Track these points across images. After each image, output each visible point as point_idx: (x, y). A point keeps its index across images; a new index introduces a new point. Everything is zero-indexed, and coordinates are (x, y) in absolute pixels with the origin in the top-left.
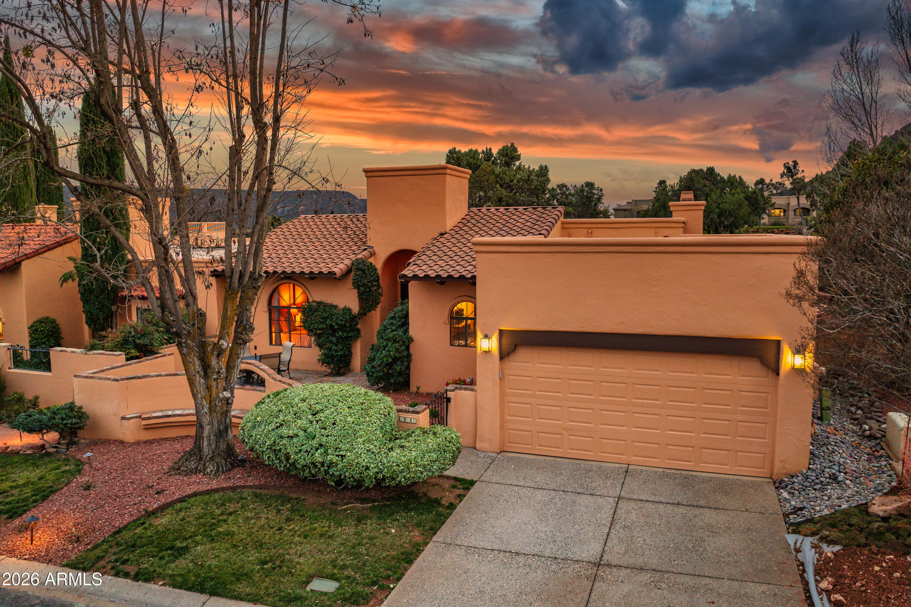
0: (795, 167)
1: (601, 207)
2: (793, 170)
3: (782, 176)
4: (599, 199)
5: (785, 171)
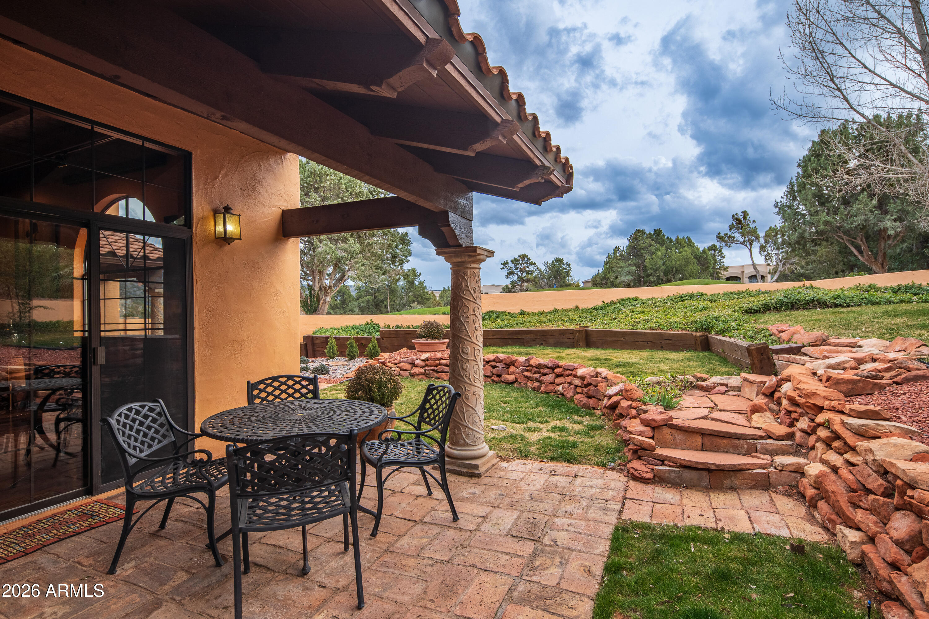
0: (745, 218)
1: (569, 280)
2: (743, 221)
3: (730, 229)
4: (568, 273)
5: (734, 223)
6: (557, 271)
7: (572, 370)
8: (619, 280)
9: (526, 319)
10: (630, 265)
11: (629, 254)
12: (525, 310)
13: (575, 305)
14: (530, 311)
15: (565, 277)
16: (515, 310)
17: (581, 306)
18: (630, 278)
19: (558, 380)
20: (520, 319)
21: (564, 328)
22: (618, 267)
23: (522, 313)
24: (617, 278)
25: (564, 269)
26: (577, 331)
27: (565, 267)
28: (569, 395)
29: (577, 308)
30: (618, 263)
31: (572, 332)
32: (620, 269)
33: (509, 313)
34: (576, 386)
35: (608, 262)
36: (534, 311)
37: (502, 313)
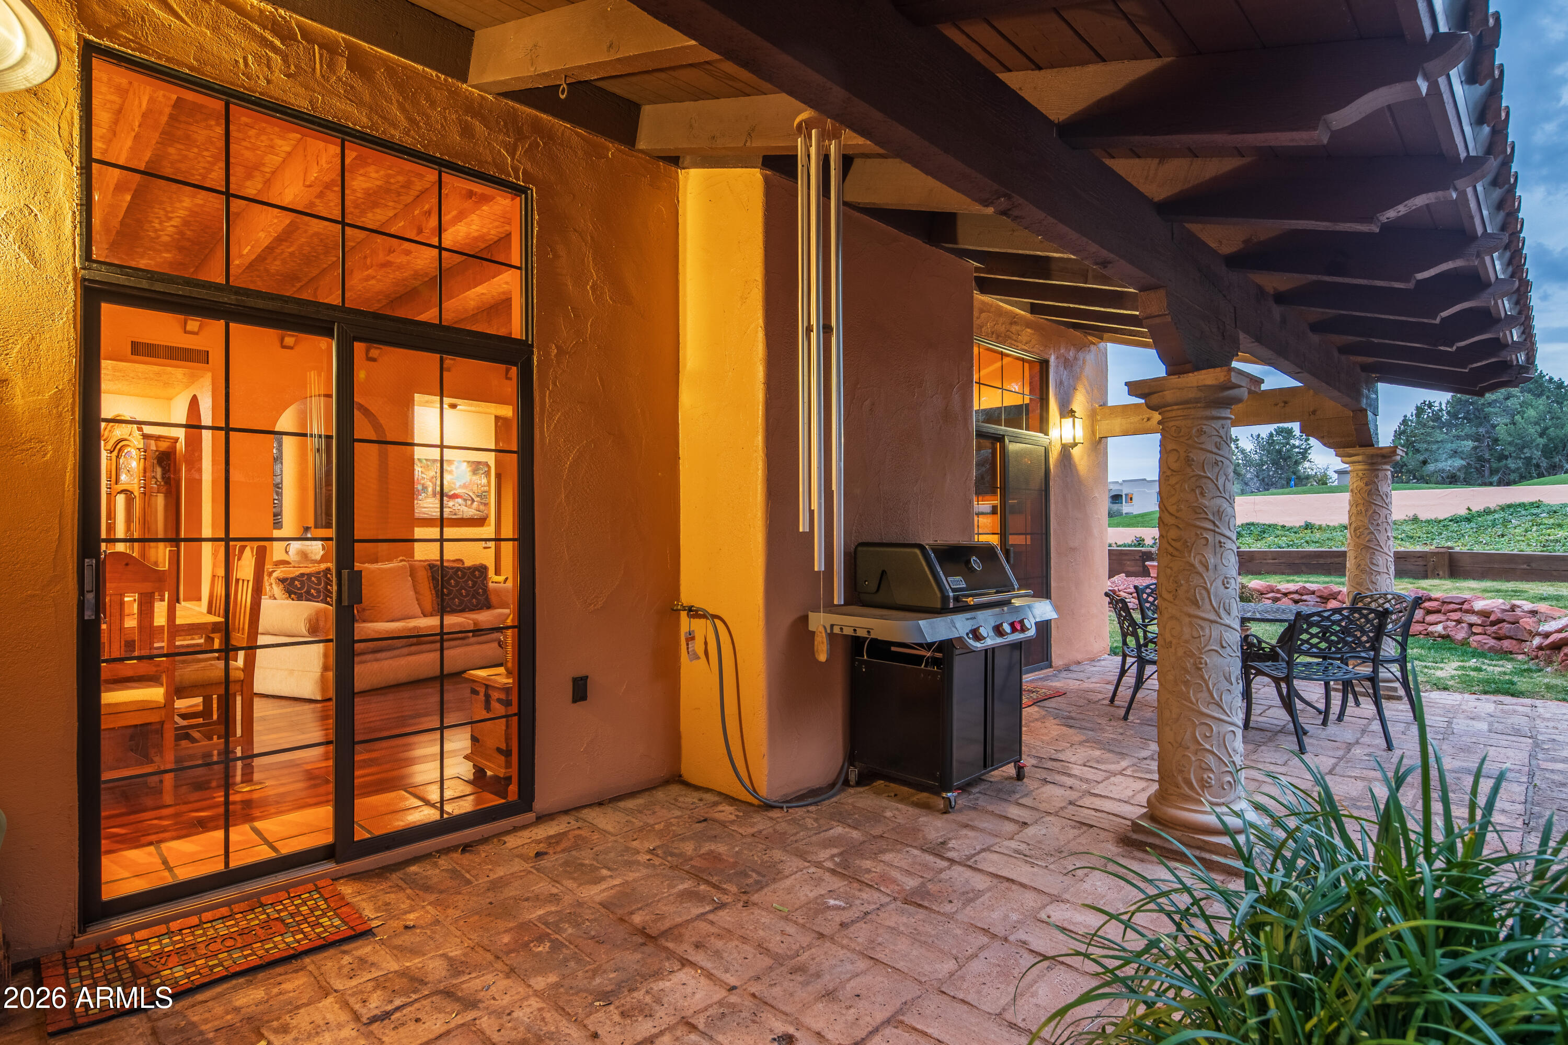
6: (1279, 452)
7: (1463, 603)
8: (1431, 467)
9: (1317, 535)
10: (1458, 437)
11: (1453, 415)
12: (1313, 522)
13: (1411, 514)
14: (1324, 524)
15: (1297, 463)
16: (1296, 521)
17: (1423, 516)
18: (1458, 463)
19: (1430, 618)
20: (1308, 535)
21: (1402, 549)
22: (1429, 443)
23: (1308, 526)
24: (1425, 462)
25: (1294, 446)
26: (1433, 554)
27: (1297, 443)
28: (1460, 635)
29: (1415, 519)
30: (1429, 434)
31: (1422, 556)
32: (1435, 447)
33: (1283, 527)
34: (1471, 625)
35: (1403, 432)
36: (1331, 524)
37: (1270, 526)
